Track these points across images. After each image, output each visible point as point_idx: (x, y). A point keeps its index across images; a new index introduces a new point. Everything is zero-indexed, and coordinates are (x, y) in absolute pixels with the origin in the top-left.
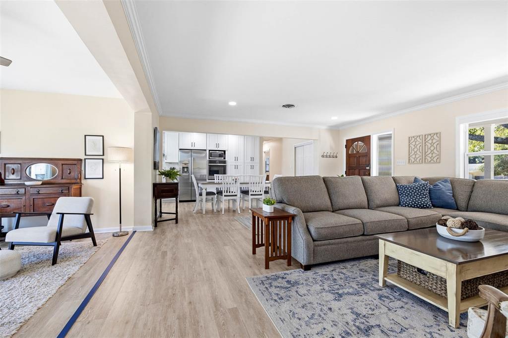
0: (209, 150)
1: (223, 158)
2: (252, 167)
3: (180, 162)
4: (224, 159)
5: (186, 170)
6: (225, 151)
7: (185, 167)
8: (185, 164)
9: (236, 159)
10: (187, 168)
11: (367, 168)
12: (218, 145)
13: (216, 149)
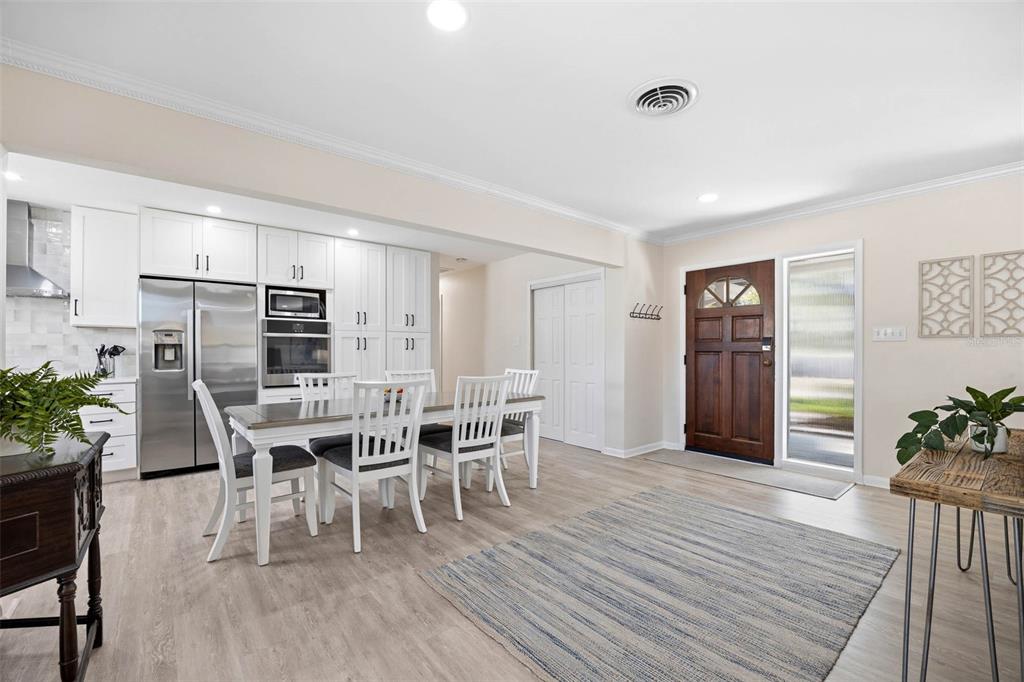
0: (268, 288)
1: (317, 315)
2: (411, 344)
3: (145, 325)
4: (323, 316)
5: (169, 355)
6: (322, 293)
7: (165, 346)
8: (168, 333)
9: (362, 318)
10: (178, 347)
11: (765, 348)
12: (298, 271)
13: (294, 284)
